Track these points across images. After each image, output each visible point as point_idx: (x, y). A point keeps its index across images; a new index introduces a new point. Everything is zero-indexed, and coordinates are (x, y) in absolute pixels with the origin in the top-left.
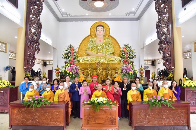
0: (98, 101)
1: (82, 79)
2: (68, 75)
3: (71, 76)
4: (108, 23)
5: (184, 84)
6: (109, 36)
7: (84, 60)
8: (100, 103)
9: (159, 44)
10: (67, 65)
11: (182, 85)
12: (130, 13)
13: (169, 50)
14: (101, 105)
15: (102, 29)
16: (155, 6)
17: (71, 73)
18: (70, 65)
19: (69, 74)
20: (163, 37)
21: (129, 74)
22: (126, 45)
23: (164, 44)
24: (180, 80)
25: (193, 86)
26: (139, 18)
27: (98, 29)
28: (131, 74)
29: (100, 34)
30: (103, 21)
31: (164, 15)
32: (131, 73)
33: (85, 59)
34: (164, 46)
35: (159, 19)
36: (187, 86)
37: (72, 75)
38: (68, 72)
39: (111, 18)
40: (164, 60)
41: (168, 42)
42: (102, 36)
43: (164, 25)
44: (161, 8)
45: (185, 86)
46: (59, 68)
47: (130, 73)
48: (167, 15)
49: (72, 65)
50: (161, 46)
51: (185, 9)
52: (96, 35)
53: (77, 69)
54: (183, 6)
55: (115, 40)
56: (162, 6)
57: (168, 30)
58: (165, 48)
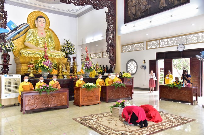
4: (47, 14)
5: (123, 76)
6: (49, 28)
9: (107, 47)
10: (42, 59)
11: (122, 76)
12: (72, 10)
13: (113, 52)
15: (44, 21)
16: (106, 17)
17: (47, 67)
20: (110, 42)
22: (67, 41)
23: (110, 47)
24: (121, 73)
25: (128, 76)
26: (78, 16)
27: (40, 21)
29: (42, 26)
30: (42, 12)
31: (111, 26)
34: (110, 48)
35: (108, 28)
36: (125, 76)
38: (45, 66)
39: (51, 10)
40: (110, 58)
41: (113, 46)
42: (43, 29)
43: (111, 33)
44: (110, 19)
45: (124, 76)
48: (113, 26)
50: (108, 48)
51: (126, 25)
52: (36, 26)
54: (125, 23)
55: (55, 34)
56: (110, 18)
57: (113, 37)
58: (111, 50)
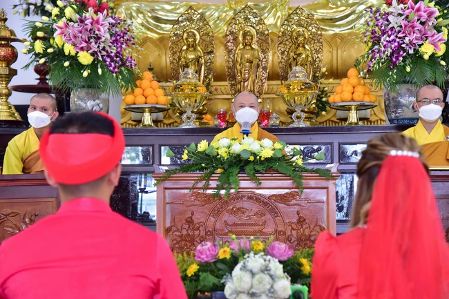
0: (237, 148)
1: (149, 91)
2: (67, 64)
3: (85, 74)
7: (157, 19)
8: (244, 156)
10: (62, 11)
14: (248, 168)
17: (85, 58)
18: (79, 12)
19: (74, 59)
21: (417, 57)
28: (433, 56)
32: (427, 50)
33: (161, 14)
37: (93, 66)
38: (69, 49)
46: (12, 33)
47: (422, 49)
49: (89, 14)
53: (117, 39)
